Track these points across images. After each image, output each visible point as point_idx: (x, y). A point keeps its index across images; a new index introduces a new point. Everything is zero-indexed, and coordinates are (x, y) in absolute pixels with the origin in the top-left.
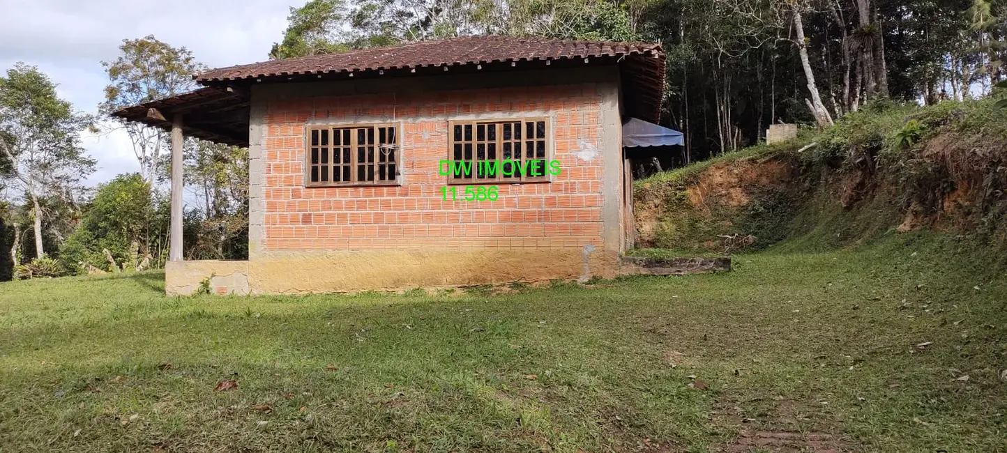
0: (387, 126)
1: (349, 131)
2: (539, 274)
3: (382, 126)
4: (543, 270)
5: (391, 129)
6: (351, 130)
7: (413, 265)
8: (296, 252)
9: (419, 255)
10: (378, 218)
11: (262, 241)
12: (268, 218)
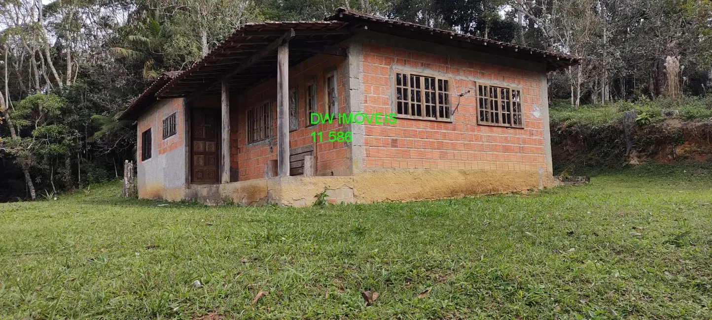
0: (443, 79)
1: (419, 78)
2: (522, 186)
3: (440, 78)
4: (524, 183)
5: (446, 82)
6: (421, 77)
7: (461, 180)
8: (389, 169)
9: (464, 173)
10: (440, 146)
11: (364, 160)
12: (366, 140)
